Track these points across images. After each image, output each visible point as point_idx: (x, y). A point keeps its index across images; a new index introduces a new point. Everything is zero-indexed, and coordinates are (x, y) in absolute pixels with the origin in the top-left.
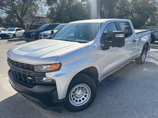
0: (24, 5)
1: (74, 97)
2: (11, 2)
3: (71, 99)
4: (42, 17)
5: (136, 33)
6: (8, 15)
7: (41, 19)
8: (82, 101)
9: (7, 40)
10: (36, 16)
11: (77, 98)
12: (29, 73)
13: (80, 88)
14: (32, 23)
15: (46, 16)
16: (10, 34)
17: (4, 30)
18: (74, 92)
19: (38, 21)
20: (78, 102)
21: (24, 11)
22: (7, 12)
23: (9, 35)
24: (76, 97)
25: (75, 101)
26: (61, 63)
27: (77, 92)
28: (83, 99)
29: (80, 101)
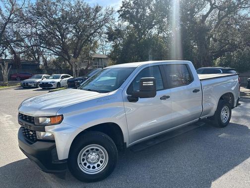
0: (77, 43)
1: (85, 161)
2: (62, 41)
3: (81, 164)
4: (101, 58)
5: (201, 80)
6: (57, 57)
7: (100, 60)
8: (97, 168)
9: (48, 91)
10: (94, 56)
11: (90, 163)
12: (30, 126)
13: (94, 150)
14: (88, 67)
15: (106, 57)
16: (53, 82)
17: (47, 78)
18: (85, 155)
19: (96, 64)
20: (91, 169)
21: (77, 51)
22: (56, 53)
23: (52, 84)
24: (88, 162)
25: (86, 167)
26: (62, 115)
27: (89, 156)
28: (98, 165)
29: (94, 167)
